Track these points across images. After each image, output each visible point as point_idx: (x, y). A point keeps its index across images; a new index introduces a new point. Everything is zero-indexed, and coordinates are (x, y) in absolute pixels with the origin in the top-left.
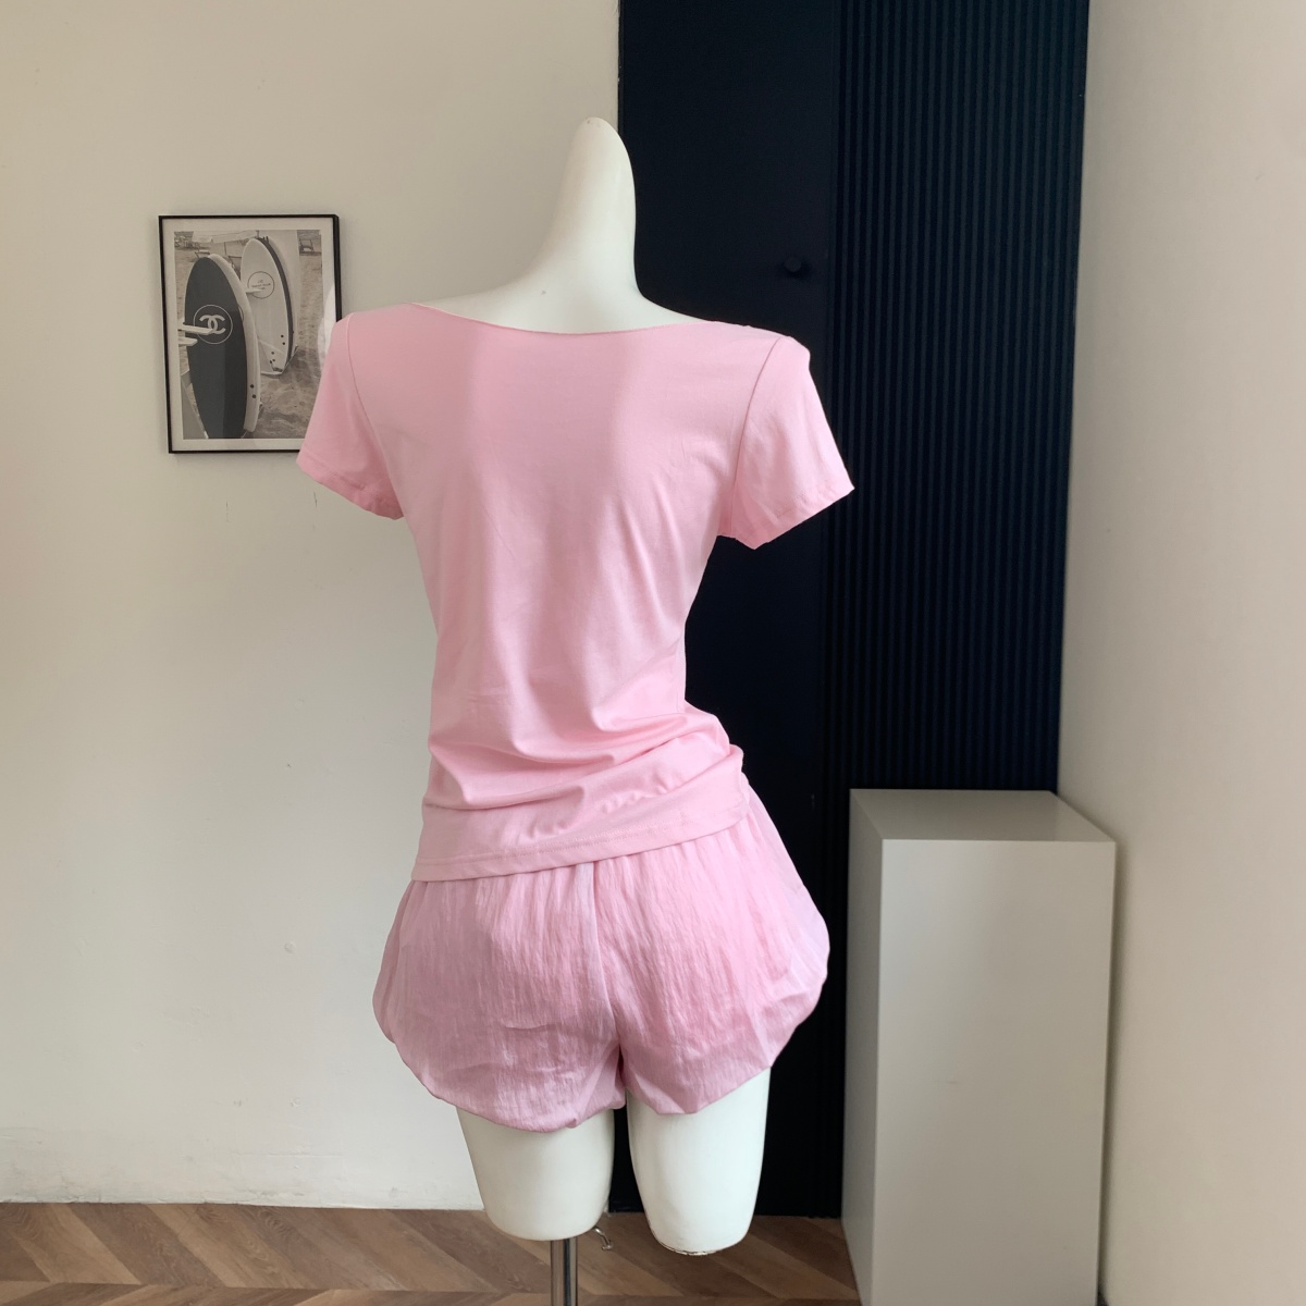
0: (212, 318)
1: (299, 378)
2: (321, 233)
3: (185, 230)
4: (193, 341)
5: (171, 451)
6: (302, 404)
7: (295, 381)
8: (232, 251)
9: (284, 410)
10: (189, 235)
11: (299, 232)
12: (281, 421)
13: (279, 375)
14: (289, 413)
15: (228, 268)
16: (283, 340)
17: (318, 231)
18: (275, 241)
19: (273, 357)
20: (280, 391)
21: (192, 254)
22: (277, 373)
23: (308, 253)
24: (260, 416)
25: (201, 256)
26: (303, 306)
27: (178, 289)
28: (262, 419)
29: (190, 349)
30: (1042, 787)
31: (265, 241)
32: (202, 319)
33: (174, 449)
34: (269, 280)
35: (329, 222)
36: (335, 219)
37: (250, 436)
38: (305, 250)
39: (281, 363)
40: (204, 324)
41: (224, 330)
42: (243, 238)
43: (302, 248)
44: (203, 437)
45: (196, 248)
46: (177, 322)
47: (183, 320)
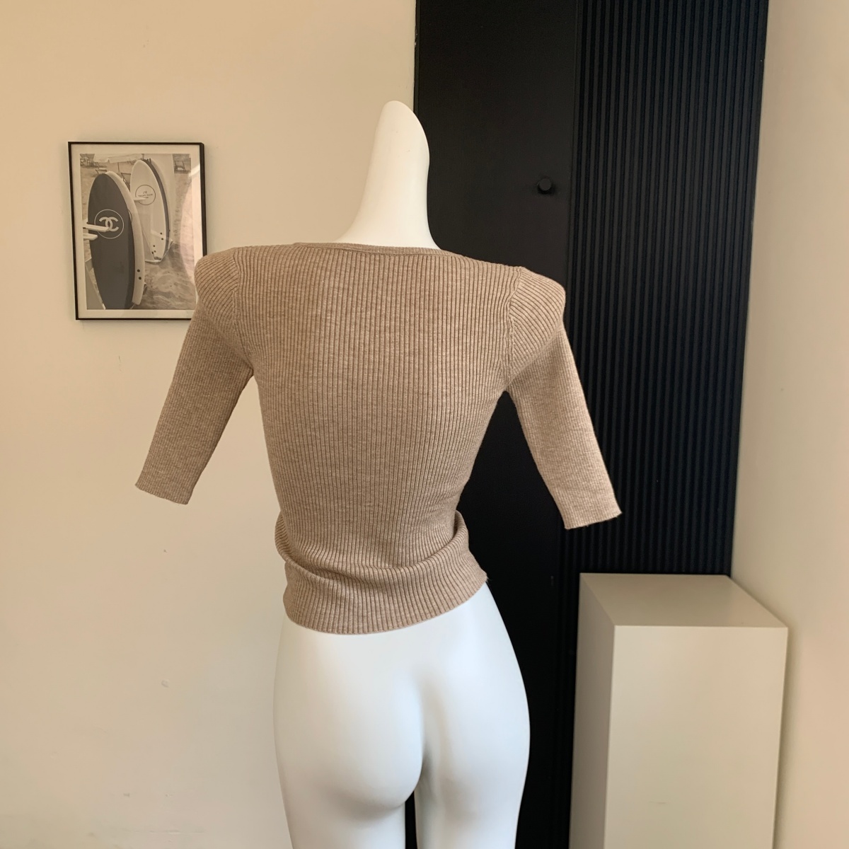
0: (108, 219)
1: (174, 265)
2: (191, 156)
3: (89, 153)
4: (94, 237)
5: (77, 318)
6: (175, 284)
7: (170, 268)
8: (124, 169)
9: (163, 288)
10: (92, 156)
11: (174, 156)
12: (160, 297)
13: (158, 263)
14: (167, 290)
15: (121, 182)
16: (162, 236)
17: (188, 155)
18: (155, 161)
19: (153, 249)
20: (159, 275)
21: (93, 171)
22: (157, 261)
23: (181, 171)
24: (144, 294)
25: (100, 173)
26: (177, 211)
27: (83, 197)
28: (146, 295)
29: (91, 242)
30: (721, 573)
31: (149, 162)
32: (101, 220)
33: (80, 317)
34: (152, 192)
35: (197, 148)
36: (202, 146)
37: (137, 307)
38: (179, 169)
39: (160, 252)
40: (103, 224)
41: (117, 228)
42: (132, 159)
43: (176, 168)
44: (102, 309)
45: (96, 167)
46: (82, 222)
47: (87, 220)
